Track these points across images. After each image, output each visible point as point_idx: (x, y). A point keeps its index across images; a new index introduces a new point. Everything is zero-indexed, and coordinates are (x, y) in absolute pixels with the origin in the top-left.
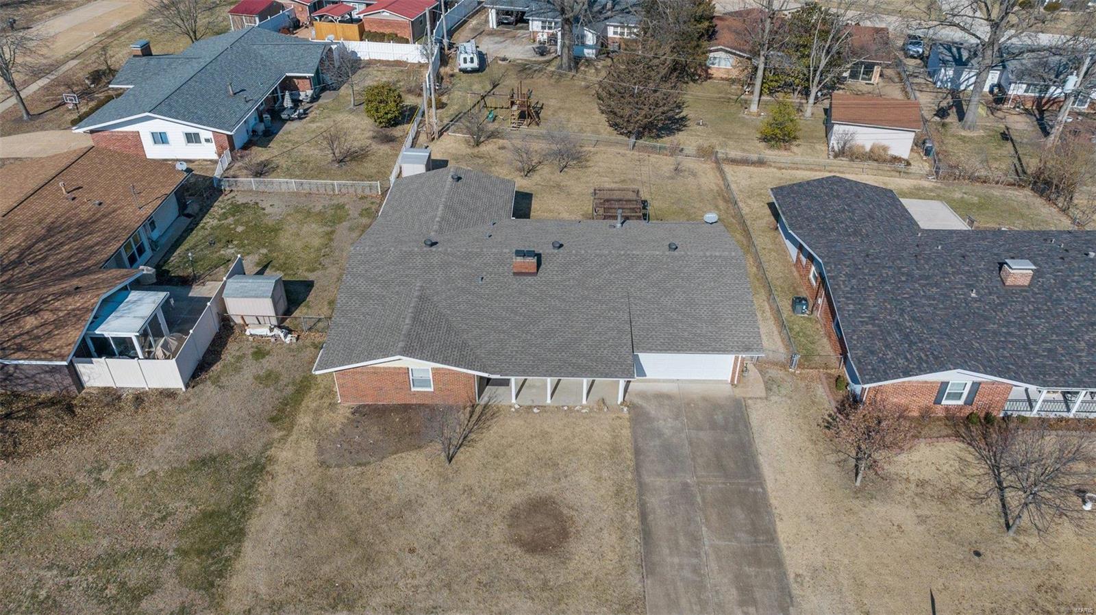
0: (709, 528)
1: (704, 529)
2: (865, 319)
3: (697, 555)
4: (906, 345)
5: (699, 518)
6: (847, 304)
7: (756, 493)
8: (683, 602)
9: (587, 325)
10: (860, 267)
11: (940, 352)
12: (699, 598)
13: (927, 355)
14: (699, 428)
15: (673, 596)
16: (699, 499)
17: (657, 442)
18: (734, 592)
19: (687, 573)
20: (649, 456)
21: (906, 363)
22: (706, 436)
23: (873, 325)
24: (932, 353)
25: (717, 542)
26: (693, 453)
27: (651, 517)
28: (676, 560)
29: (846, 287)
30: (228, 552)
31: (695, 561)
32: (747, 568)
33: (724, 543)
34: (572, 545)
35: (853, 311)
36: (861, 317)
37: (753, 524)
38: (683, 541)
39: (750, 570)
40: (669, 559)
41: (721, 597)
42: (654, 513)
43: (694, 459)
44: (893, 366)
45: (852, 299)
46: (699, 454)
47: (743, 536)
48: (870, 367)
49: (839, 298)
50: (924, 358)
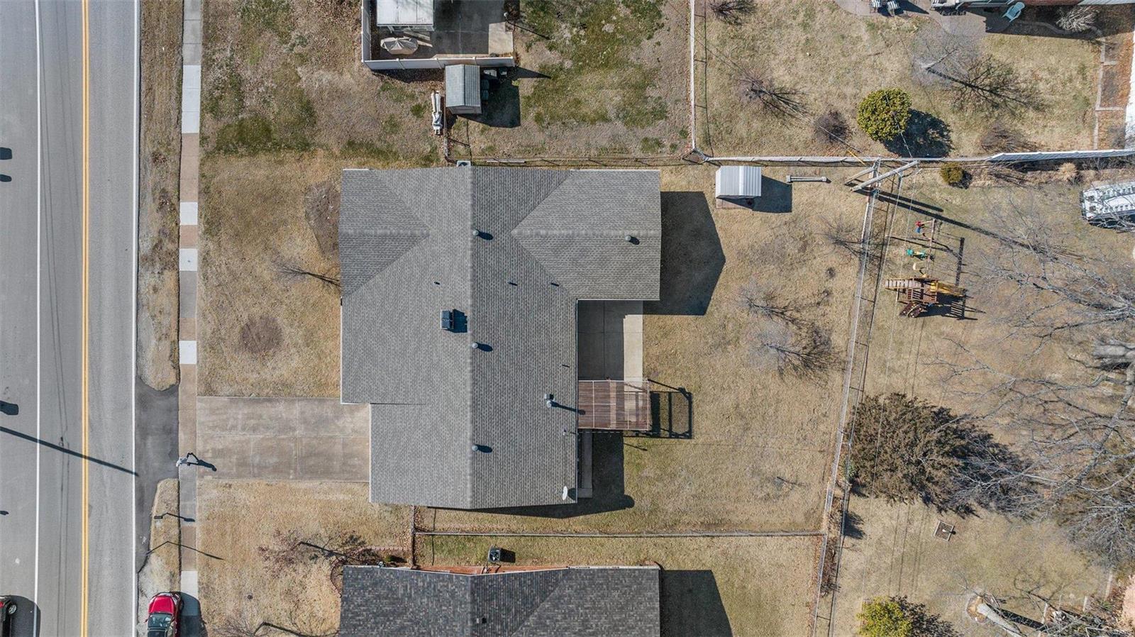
0: (262, 439)
1: (262, 436)
2: (409, 590)
3: (243, 429)
4: (375, 611)
5: (269, 434)
6: (423, 581)
7: (289, 474)
8: (214, 417)
9: (390, 369)
10: (463, 606)
11: (360, 631)
12: (216, 427)
13: (359, 620)
14: (345, 445)
15: (217, 412)
16: (282, 437)
17: (330, 415)
18: (221, 447)
19: (231, 422)
20: (318, 408)
21: (356, 603)
22: (338, 449)
23: (403, 595)
24: (360, 625)
25: (252, 443)
26: (321, 439)
27: (269, 405)
28: (240, 417)
29: (441, 587)
30: (242, 150)
31: (239, 427)
32: (235, 457)
33: (252, 446)
34: (247, 355)
35: (417, 584)
36: (410, 589)
37: (266, 467)
38: (253, 422)
39: (234, 459)
40: (240, 412)
41: (217, 439)
42: (272, 407)
43: (315, 437)
44: (356, 593)
45: (428, 587)
46: (321, 442)
47: (257, 460)
48: (360, 577)
49: (430, 577)
50: (358, 618)
